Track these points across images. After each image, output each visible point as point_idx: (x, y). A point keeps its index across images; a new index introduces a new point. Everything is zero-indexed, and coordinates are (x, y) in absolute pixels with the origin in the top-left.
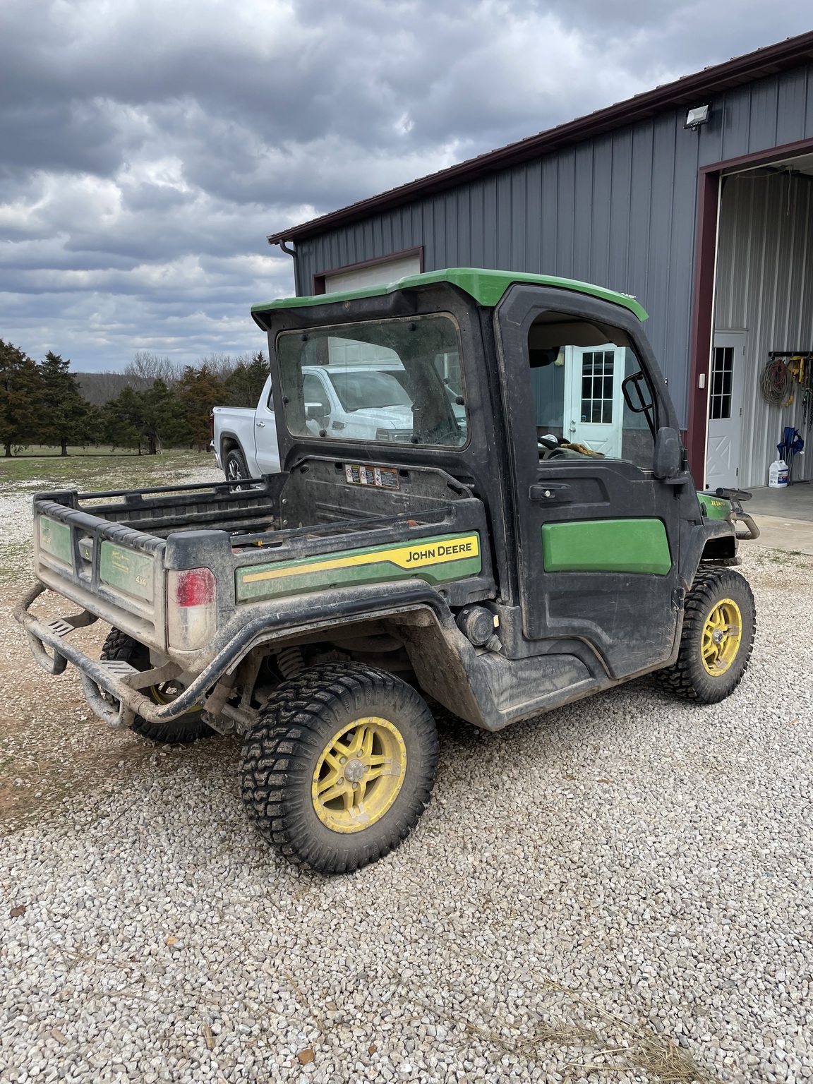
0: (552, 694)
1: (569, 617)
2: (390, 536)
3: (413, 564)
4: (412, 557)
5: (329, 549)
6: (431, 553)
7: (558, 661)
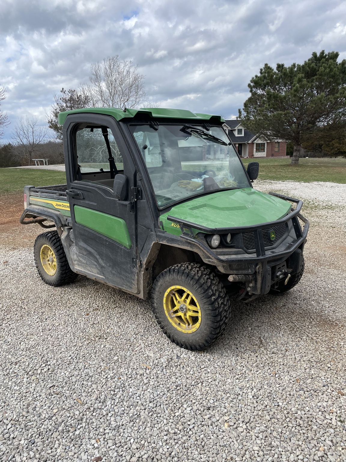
0: (90, 272)
1: (87, 245)
2: (54, 197)
3: (56, 207)
4: (57, 205)
5: (43, 196)
6: (60, 205)
7: (91, 261)
